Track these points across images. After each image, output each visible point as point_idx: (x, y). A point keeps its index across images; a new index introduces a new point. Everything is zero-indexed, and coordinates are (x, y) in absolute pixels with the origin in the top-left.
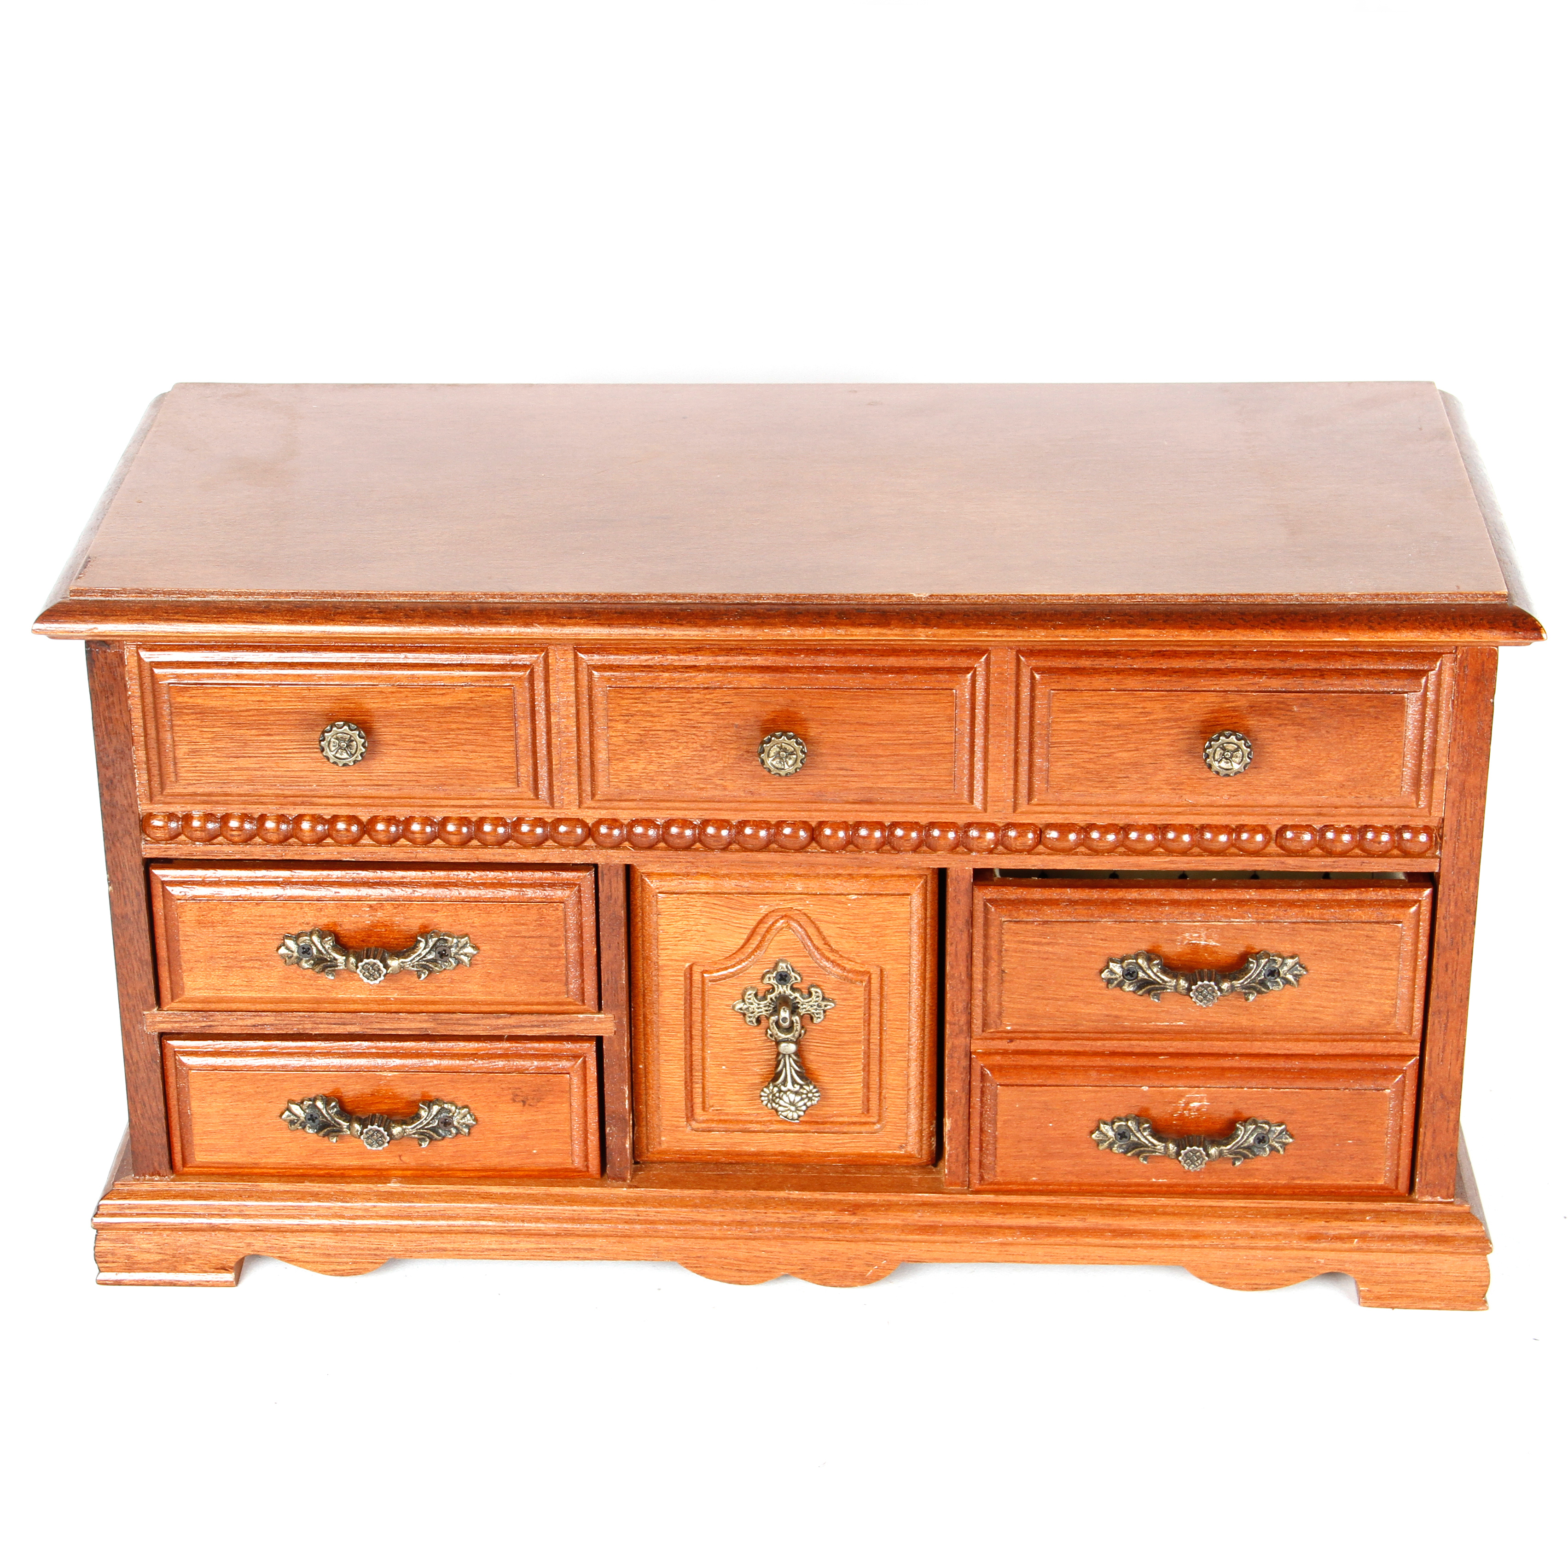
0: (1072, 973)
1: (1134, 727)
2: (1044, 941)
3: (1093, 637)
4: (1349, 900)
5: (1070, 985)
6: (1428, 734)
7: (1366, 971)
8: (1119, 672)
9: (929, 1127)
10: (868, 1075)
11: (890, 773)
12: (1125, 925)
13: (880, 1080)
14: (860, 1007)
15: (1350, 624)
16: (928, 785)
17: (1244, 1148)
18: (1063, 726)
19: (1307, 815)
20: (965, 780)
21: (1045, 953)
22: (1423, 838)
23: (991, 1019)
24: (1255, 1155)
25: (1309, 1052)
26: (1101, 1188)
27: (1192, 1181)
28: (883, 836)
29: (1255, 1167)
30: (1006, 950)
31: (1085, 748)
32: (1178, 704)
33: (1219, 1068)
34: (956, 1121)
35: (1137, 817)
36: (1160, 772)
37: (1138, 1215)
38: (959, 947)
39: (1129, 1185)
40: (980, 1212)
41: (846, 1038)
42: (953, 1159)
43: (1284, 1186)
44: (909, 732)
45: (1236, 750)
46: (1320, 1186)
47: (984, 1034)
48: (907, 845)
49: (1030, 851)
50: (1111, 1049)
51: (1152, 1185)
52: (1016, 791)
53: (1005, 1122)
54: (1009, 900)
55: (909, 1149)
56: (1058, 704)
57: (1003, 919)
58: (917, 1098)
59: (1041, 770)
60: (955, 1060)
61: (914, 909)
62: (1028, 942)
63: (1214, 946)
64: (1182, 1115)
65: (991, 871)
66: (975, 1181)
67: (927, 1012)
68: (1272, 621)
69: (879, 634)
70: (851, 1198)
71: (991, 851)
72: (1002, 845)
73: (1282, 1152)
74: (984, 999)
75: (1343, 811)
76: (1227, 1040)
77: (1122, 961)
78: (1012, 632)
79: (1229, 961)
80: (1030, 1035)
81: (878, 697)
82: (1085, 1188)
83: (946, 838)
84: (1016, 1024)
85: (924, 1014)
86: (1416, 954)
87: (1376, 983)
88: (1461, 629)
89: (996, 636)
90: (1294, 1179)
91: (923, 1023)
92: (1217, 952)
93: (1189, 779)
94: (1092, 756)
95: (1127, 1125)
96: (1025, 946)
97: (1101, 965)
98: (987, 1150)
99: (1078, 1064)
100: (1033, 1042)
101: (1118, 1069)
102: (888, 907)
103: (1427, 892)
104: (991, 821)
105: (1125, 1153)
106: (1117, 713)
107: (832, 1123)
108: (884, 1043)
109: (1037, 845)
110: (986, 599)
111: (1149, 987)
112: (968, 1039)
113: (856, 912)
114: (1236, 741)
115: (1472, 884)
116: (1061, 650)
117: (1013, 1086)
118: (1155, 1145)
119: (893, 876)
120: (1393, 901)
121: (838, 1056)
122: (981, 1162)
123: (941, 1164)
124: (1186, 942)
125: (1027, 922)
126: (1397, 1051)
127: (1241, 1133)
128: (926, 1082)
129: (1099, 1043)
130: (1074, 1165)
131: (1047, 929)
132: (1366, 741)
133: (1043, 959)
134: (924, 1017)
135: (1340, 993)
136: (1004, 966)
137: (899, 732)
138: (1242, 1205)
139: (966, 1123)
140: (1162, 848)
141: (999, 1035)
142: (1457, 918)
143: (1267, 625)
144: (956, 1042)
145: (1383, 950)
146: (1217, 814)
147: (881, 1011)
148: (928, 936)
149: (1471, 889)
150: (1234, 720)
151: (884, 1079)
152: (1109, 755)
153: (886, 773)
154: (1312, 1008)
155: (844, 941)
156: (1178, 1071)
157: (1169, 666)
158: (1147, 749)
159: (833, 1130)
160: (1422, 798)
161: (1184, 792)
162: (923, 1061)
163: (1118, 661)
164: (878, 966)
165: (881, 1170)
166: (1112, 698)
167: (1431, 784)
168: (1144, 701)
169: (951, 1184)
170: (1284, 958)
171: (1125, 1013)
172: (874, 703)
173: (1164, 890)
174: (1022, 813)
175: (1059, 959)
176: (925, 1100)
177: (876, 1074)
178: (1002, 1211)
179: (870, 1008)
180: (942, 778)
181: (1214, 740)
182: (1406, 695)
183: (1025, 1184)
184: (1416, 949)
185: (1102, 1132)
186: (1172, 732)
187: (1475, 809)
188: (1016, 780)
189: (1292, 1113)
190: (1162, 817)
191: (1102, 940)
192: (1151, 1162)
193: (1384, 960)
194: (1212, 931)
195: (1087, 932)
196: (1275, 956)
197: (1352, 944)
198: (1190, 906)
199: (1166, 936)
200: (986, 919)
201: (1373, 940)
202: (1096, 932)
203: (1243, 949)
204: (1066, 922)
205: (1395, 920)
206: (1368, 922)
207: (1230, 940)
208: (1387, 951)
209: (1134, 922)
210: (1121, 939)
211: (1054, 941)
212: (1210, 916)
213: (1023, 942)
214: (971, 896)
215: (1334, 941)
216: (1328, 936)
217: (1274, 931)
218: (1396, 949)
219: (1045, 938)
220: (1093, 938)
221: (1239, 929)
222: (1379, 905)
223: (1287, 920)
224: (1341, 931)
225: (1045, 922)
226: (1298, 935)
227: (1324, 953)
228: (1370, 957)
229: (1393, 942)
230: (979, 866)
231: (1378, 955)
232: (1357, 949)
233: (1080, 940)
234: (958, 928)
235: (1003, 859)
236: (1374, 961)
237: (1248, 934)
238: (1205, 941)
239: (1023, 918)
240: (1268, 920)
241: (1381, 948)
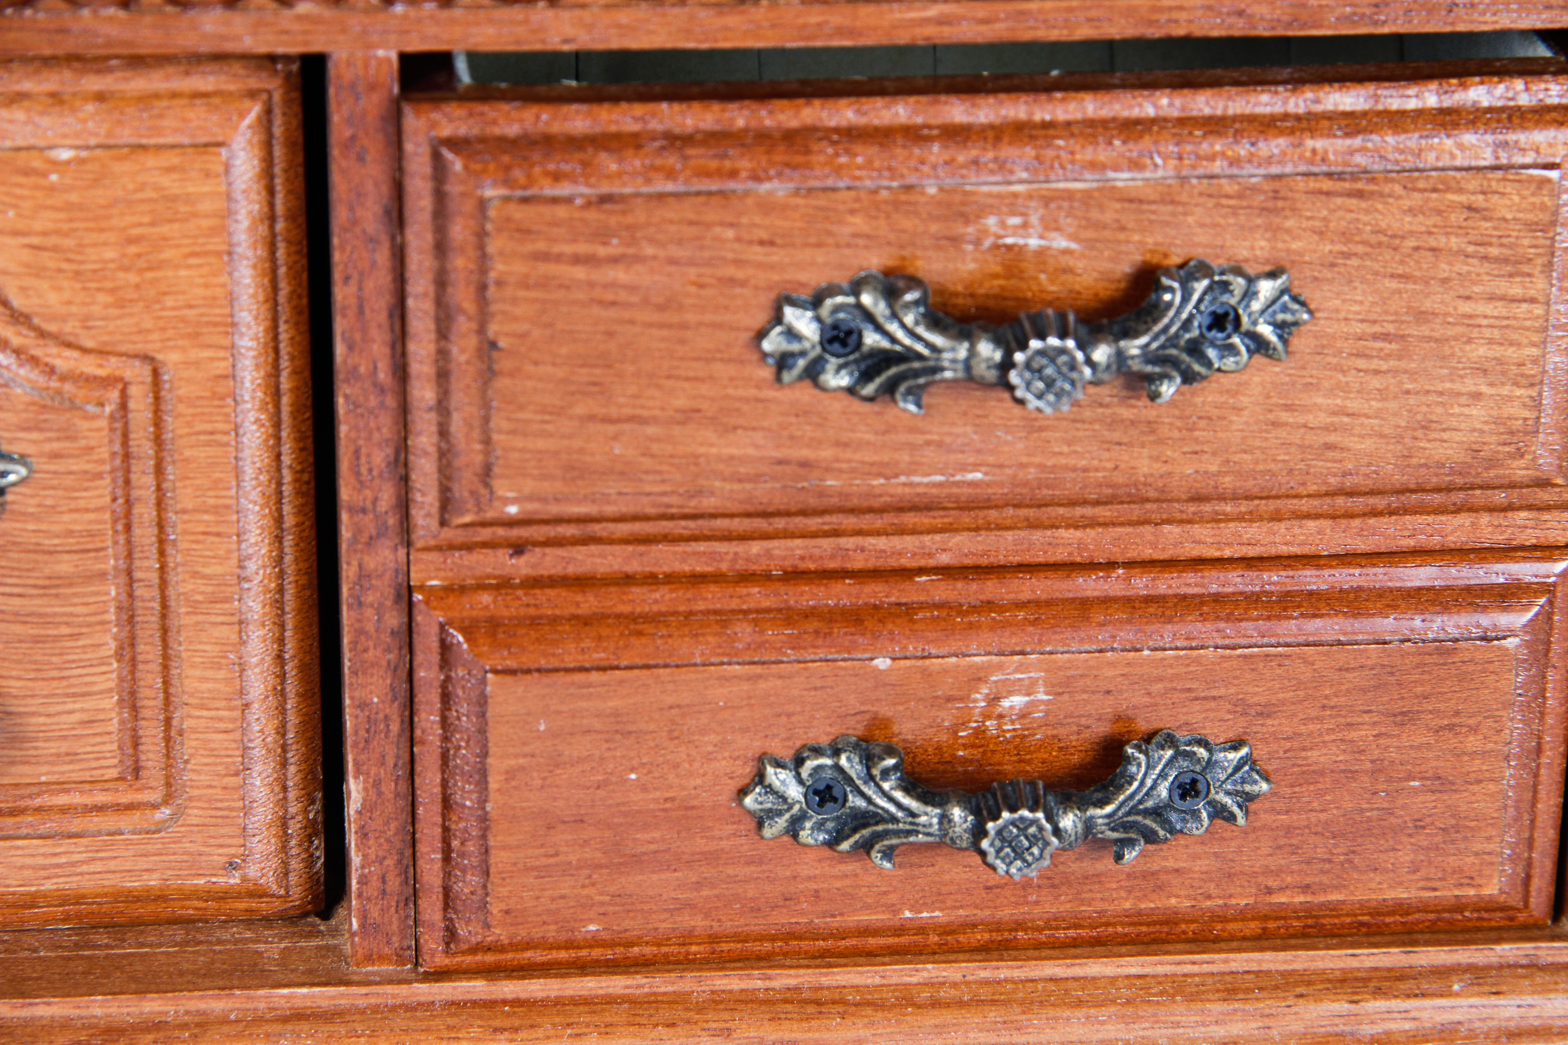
0: (682, 342)
2: (602, 251)
4: (1420, 112)
5: (677, 378)
7: (1466, 307)
9: (306, 811)
10: (133, 672)
12: (822, 200)
13: (166, 683)
14: (99, 476)
17: (1146, 813)
21: (606, 286)
23: (461, 490)
24: (1172, 831)
25: (1306, 550)
26: (767, 946)
27: (1006, 913)
29: (1170, 864)
30: (499, 283)
33: (1074, 600)
34: (377, 784)
37: (869, 1011)
38: (370, 285)
39: (842, 934)
40: (450, 1028)
41: (65, 566)
42: (372, 890)
43: (1243, 915)
46: (1334, 908)
47: (448, 534)
50: (787, 564)
51: (900, 931)
53: (510, 774)
54: (501, 138)
55: (253, 871)
57: (488, 194)
58: (270, 729)
60: (369, 613)
61: (238, 186)
62: (558, 258)
63: (1066, 252)
64: (979, 732)
66: (432, 943)
67: (287, 489)
70: (98, 1012)
73: (1241, 821)
74: (443, 433)
76: (1093, 523)
77: (816, 302)
79: (1104, 294)
80: (570, 531)
82: (725, 947)
84: (530, 498)
85: (279, 493)
87: (1491, 342)
90: (1269, 891)
91: (279, 520)
92: (1071, 270)
95: (838, 768)
96: (552, 269)
97: (760, 318)
98: (462, 855)
99: (701, 606)
100: (580, 553)
101: (808, 614)
102: (165, 181)
105: (832, 844)
107: (39, 810)
108: (172, 578)
111: (893, 371)
112: (402, 552)
113: (74, 198)
117: (528, 671)
118: (913, 814)
119: (174, 95)
120: (1534, 110)
121: (44, 619)
122: (447, 891)
123: (341, 912)
124: (987, 243)
125: (555, 200)
126: (1529, 537)
127: (1137, 770)
128: (292, 687)
129: (756, 548)
130: (698, 885)
131: (610, 217)
133: (602, 303)
134: (279, 502)
135: (1395, 372)
136: (493, 329)
138: (1133, 971)
139: (403, 787)
141: (486, 534)
144: (371, 563)
145: (1510, 246)
147: (159, 488)
148: (282, 271)
151: (175, 681)
154: (1323, 419)
155: (44, 285)
156: (967, 613)
159: (42, 830)
162: (282, 626)
164: (147, 358)
165: (180, 934)
169: (369, 959)
170: (1251, 281)
171: (826, 453)
173: (924, 99)
175: (646, 302)
176: (290, 735)
177: (156, 667)
178: (507, 1023)
179: (127, 482)
183: (569, 945)
185: (770, 789)
189: (1266, 712)
191: (762, 243)
192: (901, 866)
193: (1511, 275)
194: (1060, 208)
195: (722, 224)
196: (1222, 273)
197: (1430, 233)
198: (998, 139)
199: (934, 228)
200: (440, 196)
201: (1485, 219)
202: (744, 220)
203: (1143, 254)
204: (661, 197)
205: (1539, 161)
206: (1469, 169)
207: (1107, 234)
208: (1521, 250)
209: (849, 188)
210: (812, 240)
211: (631, 251)
212: (1052, 167)
213: (545, 257)
214: (395, 138)
215: (1383, 225)
216: (1367, 211)
217: (1224, 201)
218: (1542, 242)
219: (605, 244)
220: (738, 239)
221: (1131, 201)
222: (1499, 121)
223: (1257, 171)
224: (1400, 197)
225: (605, 199)
226: (1288, 213)
227: (1354, 262)
228: (1475, 266)
229: (1537, 224)
230: (415, 45)
231: (1497, 260)
232: (1442, 245)
233: (702, 248)
234: (364, 231)
235: (477, 24)
236: (1487, 278)
237: (1154, 212)
238: (1041, 237)
239: (541, 188)
240: (1208, 172)
241: (1504, 241)
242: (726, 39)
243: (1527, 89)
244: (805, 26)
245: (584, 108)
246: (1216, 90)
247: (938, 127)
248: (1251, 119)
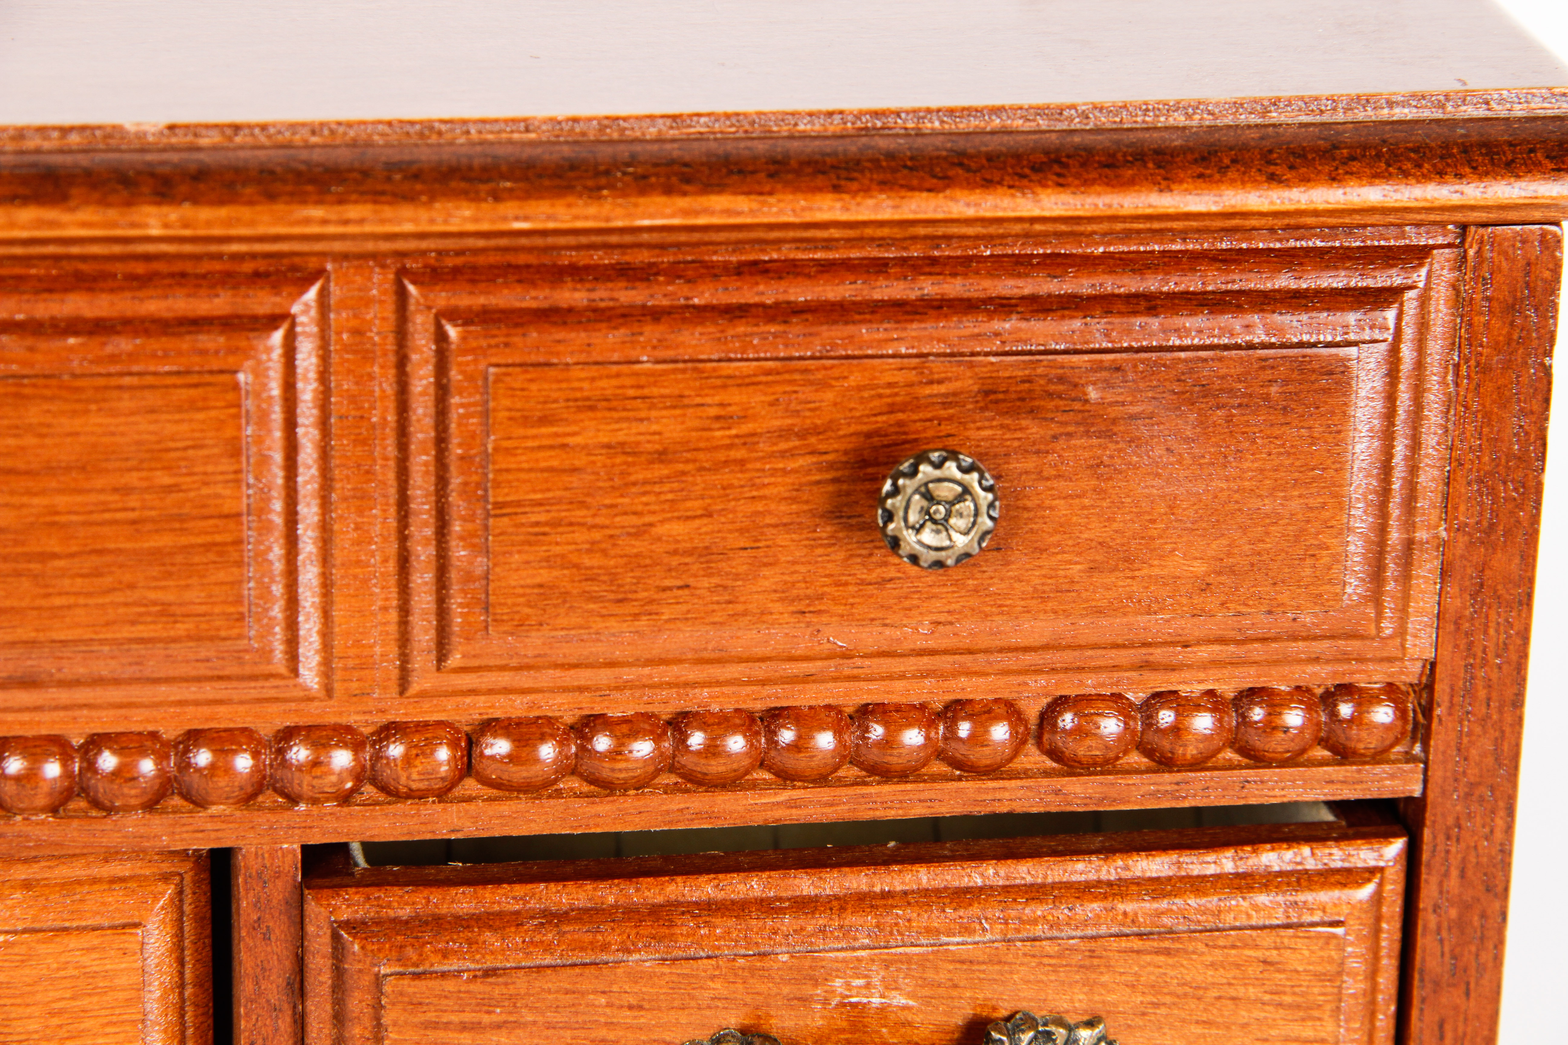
1: (701, 456)
2: (486, 1019)
3: (595, 218)
4: (1218, 877)
6: (1400, 449)
8: (656, 315)
11: (82, 601)
12: (685, 968)
15: (1223, 170)
16: (181, 629)
18: (523, 460)
19: (1116, 668)
20: (277, 611)
22: (1383, 714)
28: (67, 774)
31: (579, 514)
32: (806, 393)
35: (706, 692)
36: (766, 572)
44: (126, 491)
45: (960, 498)
48: (131, 794)
49: (443, 794)
52: (404, 639)
54: (395, 921)
56: (506, 402)
57: (384, 970)
59: (469, 577)
61: (152, 962)
62: (447, 1026)
63: (905, 1008)
65: (343, 849)
68: (1033, 169)
69: (40, 223)
71: (345, 799)
72: (373, 781)
75: (1204, 653)
78: (388, 211)
81: (45, 398)
83: (229, 770)
86: (1373, 1002)
88: (1487, 174)
89: (346, 222)
92: (910, 1024)
93: (838, 584)
94: (597, 535)
96: (441, 1036)
102: (85, 960)
103: (1396, 847)
104: (344, 720)
106: (658, 420)
109: (461, 779)
110: (313, 133)
114: (958, 475)
115: (1500, 823)
116: (510, 266)
119: (95, 881)
120: (1320, 873)
124: (835, 1002)
125: (444, 975)
131: (494, 989)
132: (1262, 471)
137: (102, 491)
140: (769, 769)
142: (1466, 907)
143: (1023, 176)
145: (1303, 994)
146: (902, 677)
148: (190, 1031)
149: (1499, 835)
150: (946, 428)
152: (639, 533)
153: (72, 600)
157: (781, 298)
158: (734, 511)
160: (1388, 613)
161: (825, 619)
163: (656, 288)
166: (643, 380)
167: (1406, 577)
168: (724, 387)
170: (1070, 1029)
172: (33, 414)
174: (423, 695)
180: (217, 610)
181: (904, 475)
182: (1353, 351)
184: (1374, 989)
186: (792, 465)
187: (1509, 636)
188: (405, 610)
190: (769, 690)
191: (631, 1007)
193: (1303, 1020)
194: (898, 970)
195: (595, 992)
196: (1045, 1024)
197: (1230, 984)
198: (842, 909)
199: (786, 990)
200: (339, 973)
201: (1279, 971)
202: (615, 988)
203: (974, 1009)
204: (540, 968)
205: (1326, 919)
206: (1264, 927)
207: (941, 991)
208: (1311, 998)
209: (709, 957)
210: (676, 1004)
211: (511, 1019)
212: (891, 933)
213: (435, 1026)
214: (298, 920)
215: (1188, 978)
216: (1173, 966)
217: (1046, 961)
218: (1330, 990)
219: (488, 1012)
220: (609, 1005)
221: (963, 962)
222: (1288, 884)
223: (1074, 933)
224: (1203, 954)
225: (489, 973)
226: (1103, 969)
227: (1163, 1011)
228: (1270, 1013)
229: (1325, 974)
230: (316, 838)
231: (1290, 1006)
232: (1241, 995)
233: (577, 1013)
234: (268, 1001)
235: (374, 818)
236: (1281, 1022)
237: (984, 972)
238: (882, 996)
239: (432, 965)
240: (1031, 935)
241: (1297, 990)
242: (597, 825)
243: (1313, 854)
244: (668, 812)
245: (469, 890)
246: (1036, 860)
247: (789, 899)
248: (1068, 886)
